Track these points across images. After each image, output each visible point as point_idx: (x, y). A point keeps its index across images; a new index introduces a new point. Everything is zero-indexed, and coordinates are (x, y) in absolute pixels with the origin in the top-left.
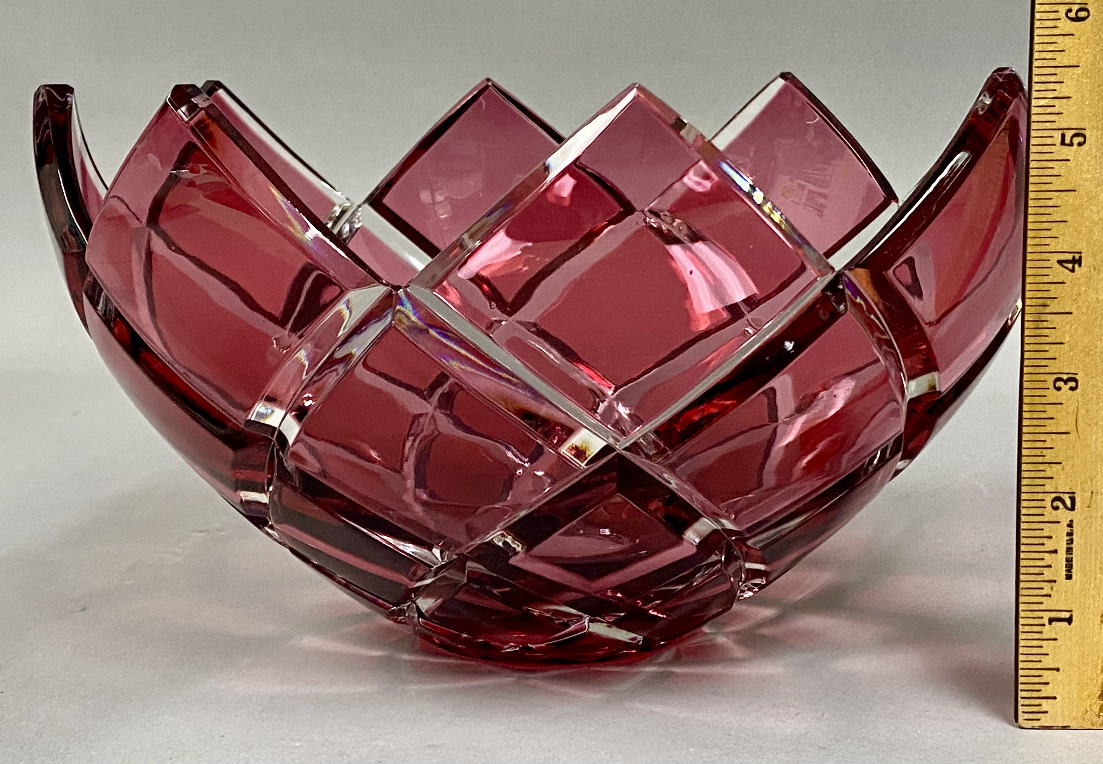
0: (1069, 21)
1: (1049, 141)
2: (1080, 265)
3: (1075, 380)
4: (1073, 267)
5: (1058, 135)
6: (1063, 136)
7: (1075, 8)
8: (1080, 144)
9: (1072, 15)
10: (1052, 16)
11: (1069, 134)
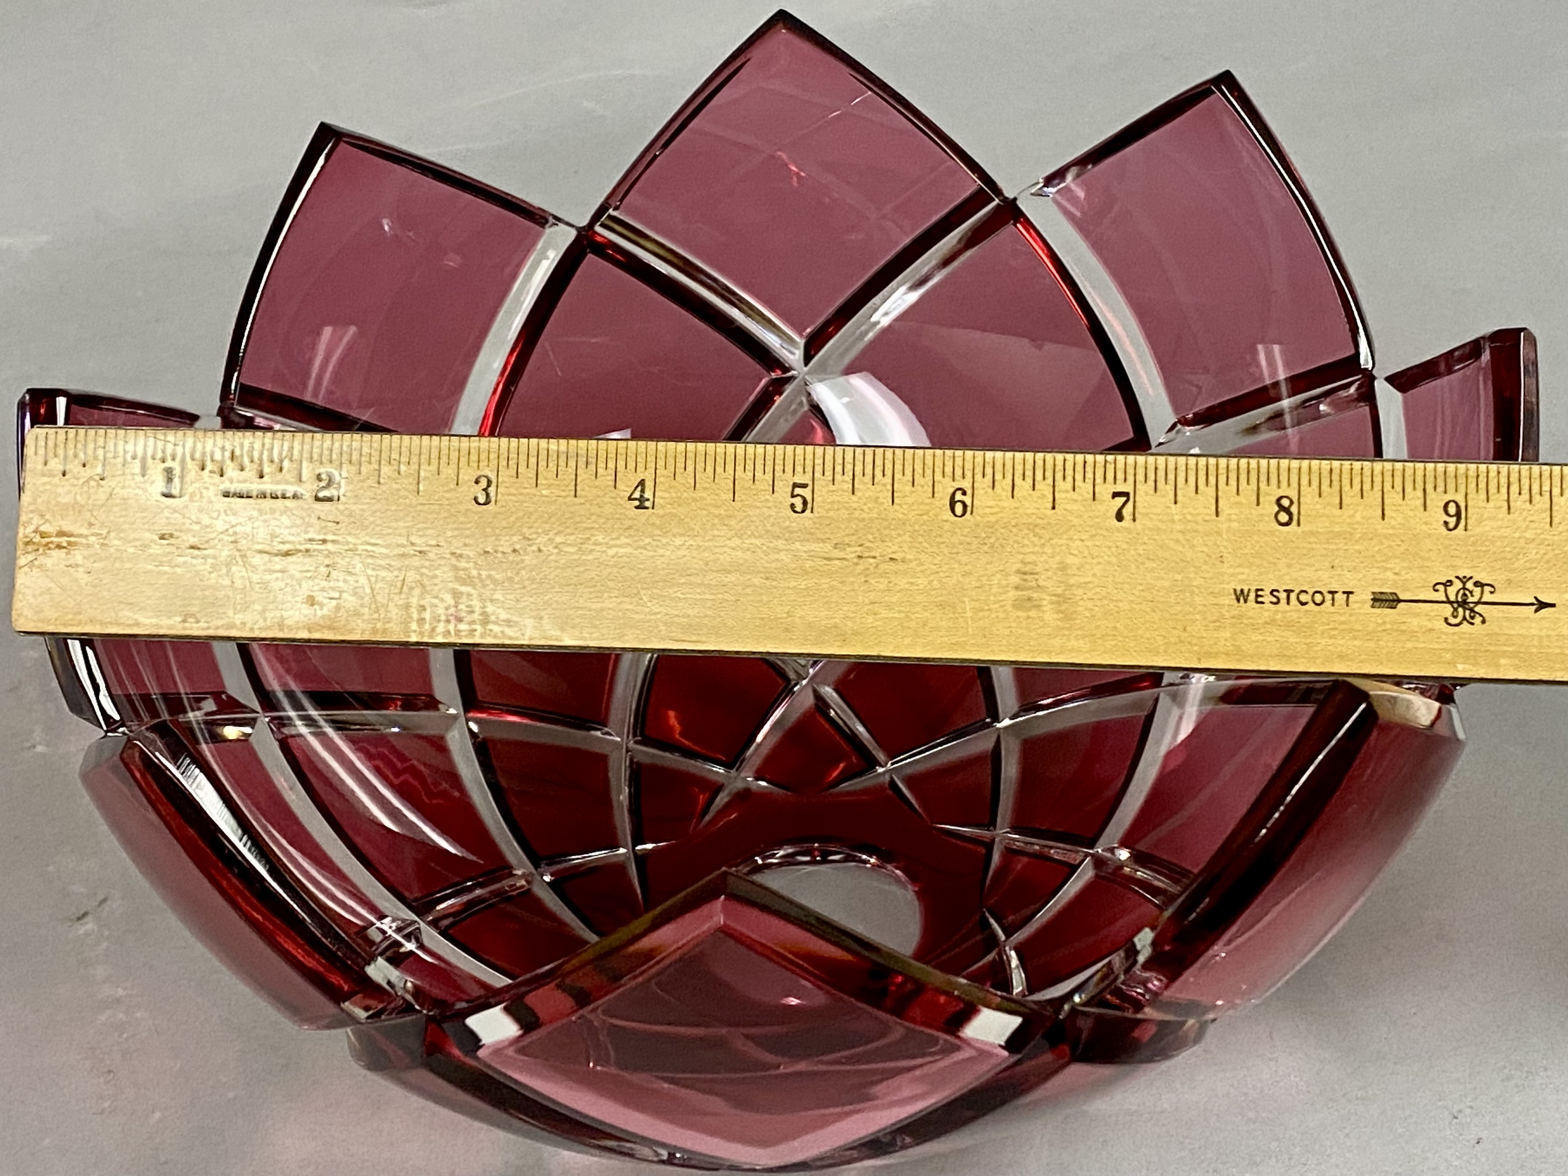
0: (952, 490)
1: (799, 469)
2: (637, 507)
3: (487, 503)
4: (635, 499)
5: (806, 479)
6: (804, 486)
7: (967, 500)
8: (793, 506)
9: (959, 496)
10: (958, 472)
11: (806, 493)
